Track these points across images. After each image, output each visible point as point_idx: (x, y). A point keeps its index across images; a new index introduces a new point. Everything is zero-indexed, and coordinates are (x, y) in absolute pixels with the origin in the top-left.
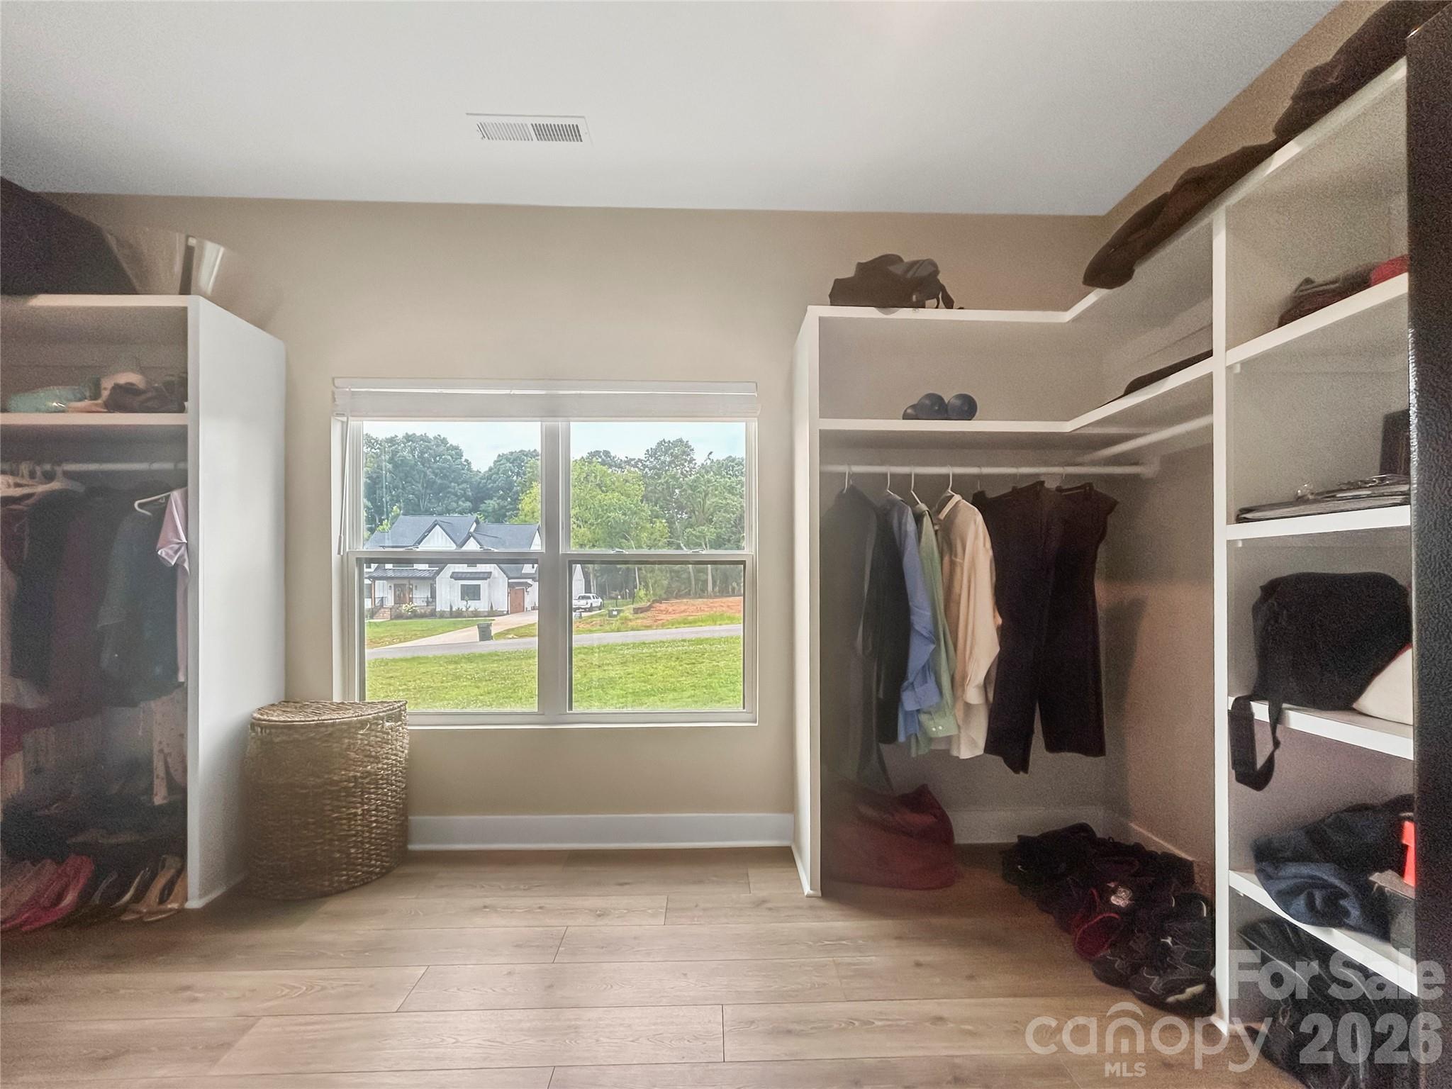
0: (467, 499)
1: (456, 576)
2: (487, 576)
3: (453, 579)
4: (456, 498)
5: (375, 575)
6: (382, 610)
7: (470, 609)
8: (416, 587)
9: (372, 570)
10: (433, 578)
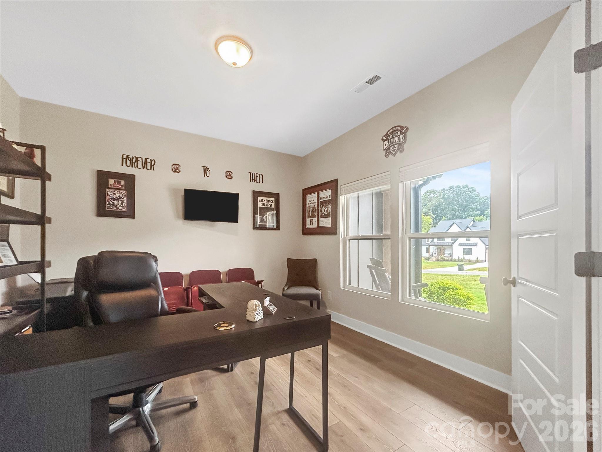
0: (478, 210)
1: (461, 245)
2: (475, 244)
3: (460, 246)
4: (472, 210)
5: (430, 244)
6: (432, 258)
7: (465, 259)
8: (446, 249)
9: (429, 242)
10: (451, 245)
